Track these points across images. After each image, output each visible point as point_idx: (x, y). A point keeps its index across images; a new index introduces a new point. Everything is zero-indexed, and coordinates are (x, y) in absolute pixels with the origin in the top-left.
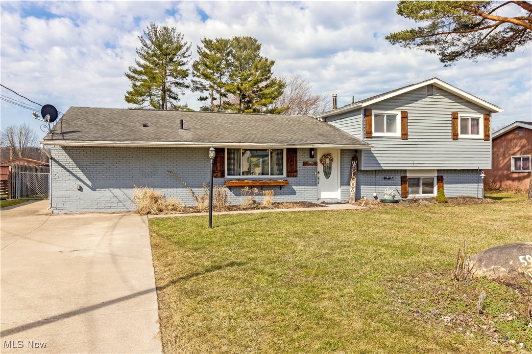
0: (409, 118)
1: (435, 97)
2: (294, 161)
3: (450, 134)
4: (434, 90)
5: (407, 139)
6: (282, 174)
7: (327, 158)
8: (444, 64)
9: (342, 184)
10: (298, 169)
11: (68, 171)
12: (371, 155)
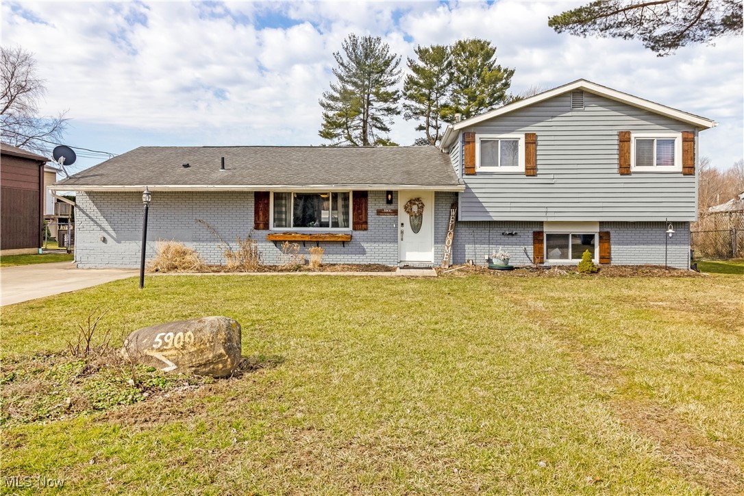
0: (539, 143)
1: (587, 109)
2: (363, 208)
3: (616, 166)
4: (585, 99)
5: (534, 175)
6: (348, 227)
7: (415, 204)
8: (658, 53)
9: (436, 242)
10: (370, 219)
11: (93, 220)
12: (474, 200)
